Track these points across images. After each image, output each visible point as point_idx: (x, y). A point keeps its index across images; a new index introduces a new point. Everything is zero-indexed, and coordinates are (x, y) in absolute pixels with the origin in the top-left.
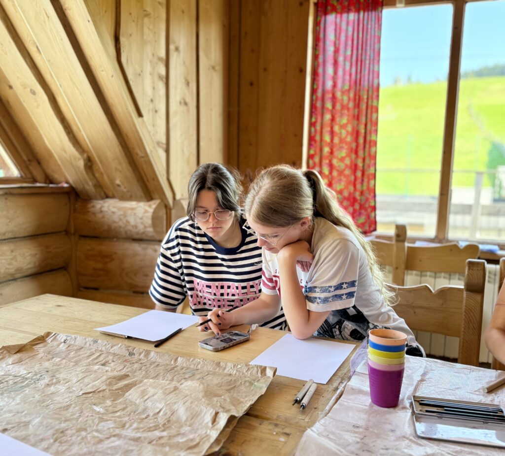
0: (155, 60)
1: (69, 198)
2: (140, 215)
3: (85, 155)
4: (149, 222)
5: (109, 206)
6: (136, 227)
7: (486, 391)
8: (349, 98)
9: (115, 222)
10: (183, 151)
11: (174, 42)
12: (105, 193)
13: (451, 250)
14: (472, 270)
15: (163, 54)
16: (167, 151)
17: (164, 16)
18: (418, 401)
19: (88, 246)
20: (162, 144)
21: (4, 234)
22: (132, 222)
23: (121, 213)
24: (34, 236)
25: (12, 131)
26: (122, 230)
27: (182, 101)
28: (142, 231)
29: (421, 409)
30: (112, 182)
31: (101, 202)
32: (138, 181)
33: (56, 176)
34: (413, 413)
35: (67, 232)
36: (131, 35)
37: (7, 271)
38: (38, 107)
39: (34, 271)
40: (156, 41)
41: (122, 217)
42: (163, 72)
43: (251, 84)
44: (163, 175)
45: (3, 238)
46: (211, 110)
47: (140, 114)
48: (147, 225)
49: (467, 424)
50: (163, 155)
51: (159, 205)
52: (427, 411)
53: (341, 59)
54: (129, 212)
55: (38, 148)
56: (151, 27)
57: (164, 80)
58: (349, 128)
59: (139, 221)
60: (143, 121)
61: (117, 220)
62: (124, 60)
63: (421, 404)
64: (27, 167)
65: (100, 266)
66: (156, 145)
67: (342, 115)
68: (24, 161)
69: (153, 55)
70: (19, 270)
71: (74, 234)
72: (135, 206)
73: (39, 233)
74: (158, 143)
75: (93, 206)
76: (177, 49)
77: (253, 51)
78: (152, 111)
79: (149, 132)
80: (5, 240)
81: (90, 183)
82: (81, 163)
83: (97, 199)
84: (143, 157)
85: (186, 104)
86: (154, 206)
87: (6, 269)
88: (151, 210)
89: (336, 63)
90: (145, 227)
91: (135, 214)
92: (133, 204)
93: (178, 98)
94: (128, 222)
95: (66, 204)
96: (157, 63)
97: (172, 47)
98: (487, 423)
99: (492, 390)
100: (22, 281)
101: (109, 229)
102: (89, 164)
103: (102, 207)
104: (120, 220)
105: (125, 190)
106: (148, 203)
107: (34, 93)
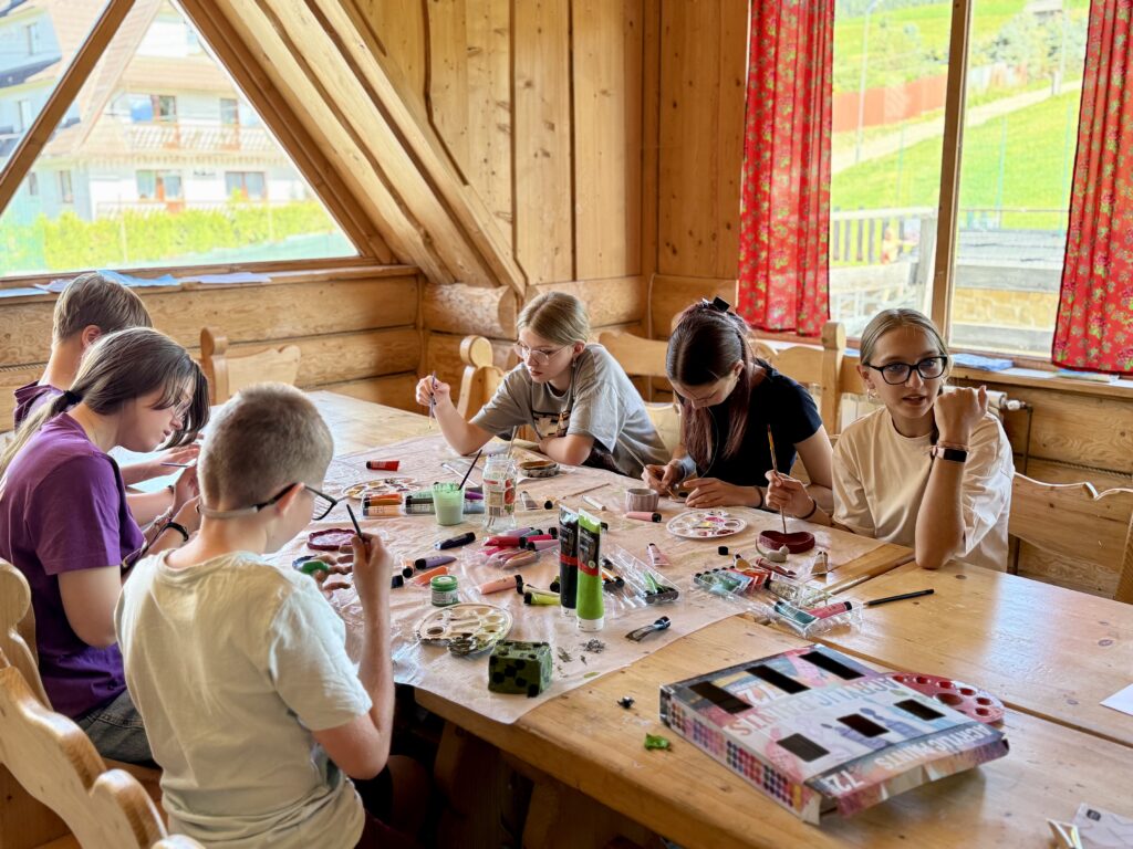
0: (492, 106)
1: (417, 280)
2: (486, 306)
3: (422, 230)
4: (495, 314)
5: (456, 293)
9: (462, 314)
11: (524, 76)
12: (454, 277)
15: (506, 97)
16: (513, 222)
17: (506, 48)
19: (436, 344)
20: (504, 213)
21: (331, 326)
22: (479, 316)
23: (468, 302)
24: (371, 330)
25: (345, 200)
26: (470, 324)
27: (540, 153)
28: (489, 326)
30: (456, 264)
31: (449, 287)
32: (479, 262)
33: (405, 258)
35: (415, 326)
36: (447, 87)
37: (334, 370)
38: (364, 173)
39: (370, 372)
40: (491, 83)
41: (469, 308)
42: (505, 118)
44: (507, 255)
45: (331, 331)
46: (600, 153)
47: (465, 182)
48: (493, 319)
50: (509, 228)
51: (507, 292)
54: (476, 301)
55: (377, 221)
56: (483, 66)
57: (508, 130)
59: (485, 313)
60: (471, 189)
61: (464, 311)
62: (437, 120)
64: (366, 243)
66: (493, 217)
68: (363, 236)
69: (487, 102)
70: (350, 370)
71: (424, 328)
72: (482, 294)
73: (377, 326)
74: (498, 214)
75: (442, 293)
76: (528, 84)
78: (487, 173)
79: (482, 202)
80: (333, 333)
81: (435, 265)
82: (419, 240)
83: (445, 284)
85: (547, 154)
86: (501, 294)
87: (334, 367)
88: (498, 300)
90: (492, 322)
91: (482, 304)
92: (479, 291)
93: (532, 152)
94: (475, 314)
95: (413, 290)
96: (494, 112)
97: (519, 84)
102: (428, 240)
103: (450, 294)
104: (468, 311)
105: (469, 273)
106: (495, 290)
107: (357, 159)
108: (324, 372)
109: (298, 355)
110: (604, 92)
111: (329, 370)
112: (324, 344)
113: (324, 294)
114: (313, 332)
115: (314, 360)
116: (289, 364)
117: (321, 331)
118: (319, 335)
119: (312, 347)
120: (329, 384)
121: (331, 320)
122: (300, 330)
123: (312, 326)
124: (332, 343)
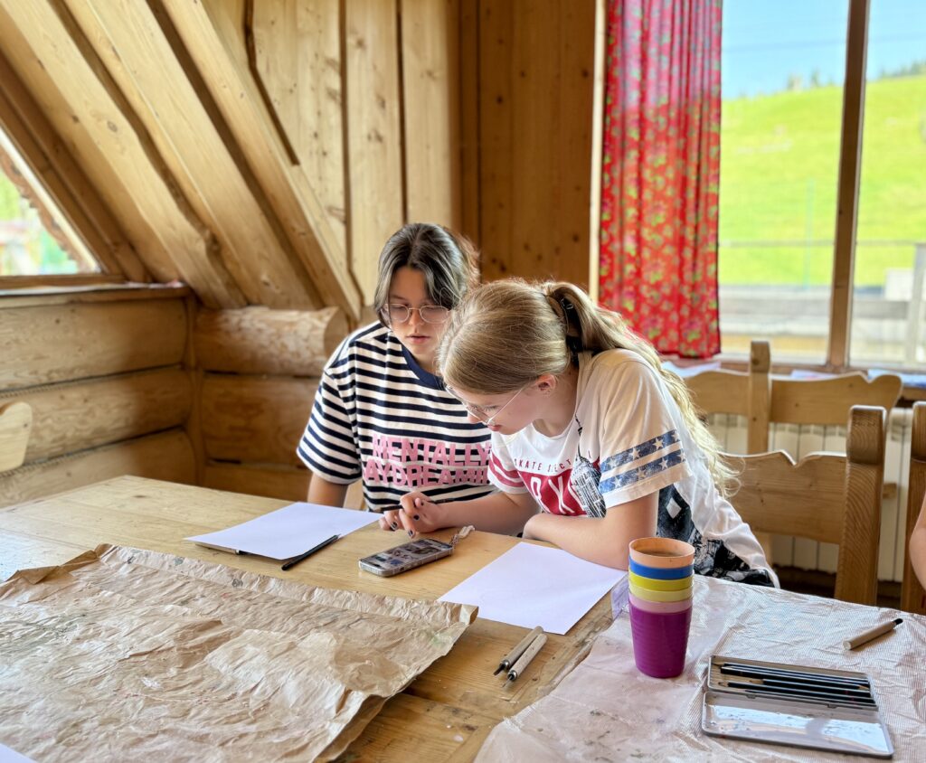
0: (321, 64)
1: (186, 306)
2: (305, 334)
3: (207, 233)
4: (319, 345)
5: (252, 320)
6: (298, 354)
7: (849, 647)
8: (669, 122)
9: (262, 347)
10: (376, 221)
11: (354, 32)
12: (246, 298)
13: (851, 386)
14: (859, 424)
15: (334, 53)
16: (347, 222)
18: (720, 666)
19: (219, 388)
20: (337, 209)
21: (72, 371)
22: (292, 346)
23: (273, 330)
24: (125, 374)
25: (82, 194)
26: (275, 360)
27: (373, 135)
28: (308, 361)
29: (721, 680)
30: (256, 278)
31: (238, 312)
32: (298, 274)
33: (163, 270)
34: (705, 689)
35: (183, 366)
36: (273, 23)
37: (78, 434)
38: (123, 150)
39: (127, 432)
40: (320, 32)
41: (274, 338)
42: (335, 84)
43: (500, 100)
44: (341, 264)
45: (71, 377)
46: (428, 147)
47: (294, 160)
48: (316, 351)
49: (799, 709)
50: (339, 229)
51: (336, 316)
52: (731, 685)
53: (653, 51)
54: (286, 328)
55: (129, 223)
56: (311, 8)
57: (339, 98)
58: (671, 174)
59: (302, 343)
60: (301, 171)
61: (266, 343)
62: (261, 66)
63: (724, 672)
64: (112, 256)
65: (241, 422)
66: (326, 213)
67: (656, 150)
68: (107, 246)
69: (316, 55)
70: (99, 432)
71: (196, 369)
72: (295, 319)
73: (135, 367)
74: (330, 209)
75: (227, 321)
76: (360, 44)
77: (501, 42)
78: (317, 153)
79: (313, 191)
80: (73, 381)
81: (219, 281)
82: (201, 247)
83: (232, 308)
84: (304, 234)
85: (380, 138)
86: (327, 319)
87: (77, 430)
88: (322, 326)
89: (644, 60)
90: (314, 355)
91: (295, 332)
92: (292, 315)
93: (365, 130)
94: (284, 346)
95: (180, 318)
96: (323, 70)
97: (351, 41)
98: (834, 707)
99: (858, 645)
100: (105, 451)
101: (254, 360)
102: (215, 248)
103: (240, 321)
104: (272, 342)
105: (278, 291)
106: (316, 314)
107: (113, 128)
108: (63, 438)
109: (29, 417)
110: (430, 74)
111: (69, 434)
112: (62, 398)
113: (62, 324)
114: (45, 380)
115: (49, 421)
116: (15, 431)
117: (56, 377)
118: (53, 384)
119: (47, 403)
120: (68, 455)
121: (70, 362)
122: (26, 378)
123: (44, 370)
124: (74, 395)
